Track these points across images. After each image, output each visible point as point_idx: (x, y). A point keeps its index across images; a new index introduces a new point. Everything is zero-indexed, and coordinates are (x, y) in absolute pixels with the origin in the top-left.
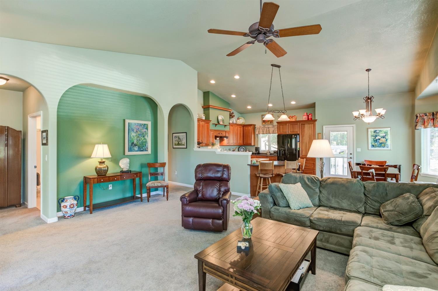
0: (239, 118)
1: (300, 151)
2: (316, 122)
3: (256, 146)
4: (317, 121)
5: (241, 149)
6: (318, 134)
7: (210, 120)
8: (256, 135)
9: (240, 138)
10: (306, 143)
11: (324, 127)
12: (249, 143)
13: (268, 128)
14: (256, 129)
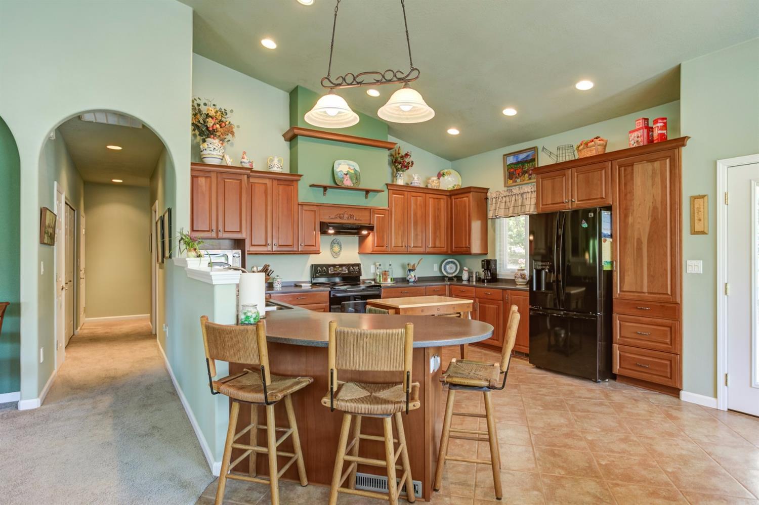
0: (441, 173)
1: (614, 274)
2: (684, 150)
3: (489, 257)
4: (688, 142)
5: (448, 266)
6: (694, 199)
7: (299, 173)
8: (489, 222)
9: (435, 233)
10: (639, 242)
11: (720, 164)
12: (464, 246)
13: (522, 195)
14: (489, 202)
